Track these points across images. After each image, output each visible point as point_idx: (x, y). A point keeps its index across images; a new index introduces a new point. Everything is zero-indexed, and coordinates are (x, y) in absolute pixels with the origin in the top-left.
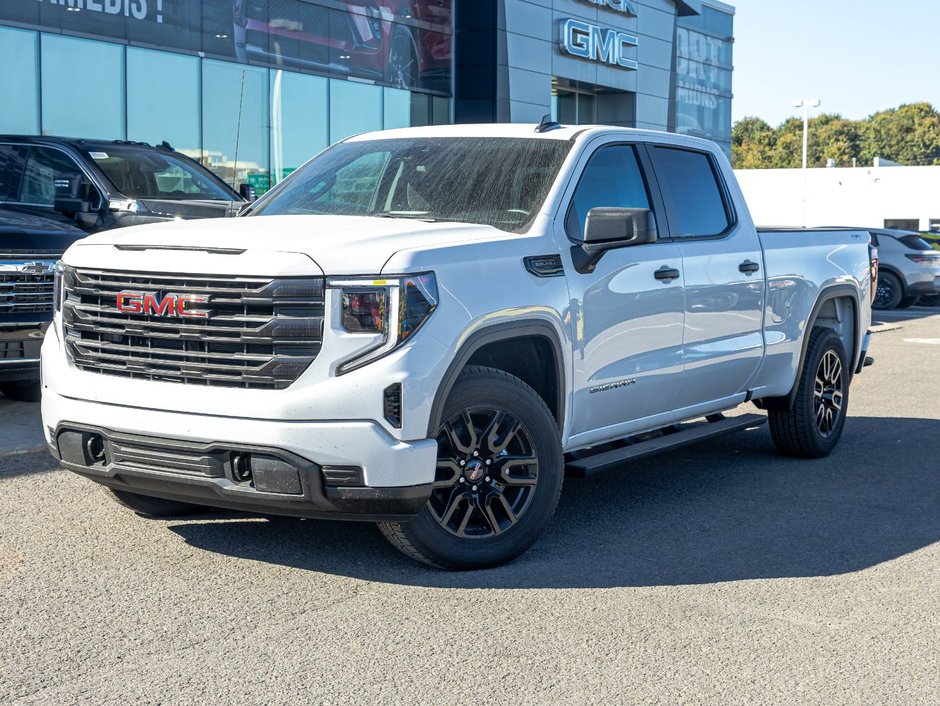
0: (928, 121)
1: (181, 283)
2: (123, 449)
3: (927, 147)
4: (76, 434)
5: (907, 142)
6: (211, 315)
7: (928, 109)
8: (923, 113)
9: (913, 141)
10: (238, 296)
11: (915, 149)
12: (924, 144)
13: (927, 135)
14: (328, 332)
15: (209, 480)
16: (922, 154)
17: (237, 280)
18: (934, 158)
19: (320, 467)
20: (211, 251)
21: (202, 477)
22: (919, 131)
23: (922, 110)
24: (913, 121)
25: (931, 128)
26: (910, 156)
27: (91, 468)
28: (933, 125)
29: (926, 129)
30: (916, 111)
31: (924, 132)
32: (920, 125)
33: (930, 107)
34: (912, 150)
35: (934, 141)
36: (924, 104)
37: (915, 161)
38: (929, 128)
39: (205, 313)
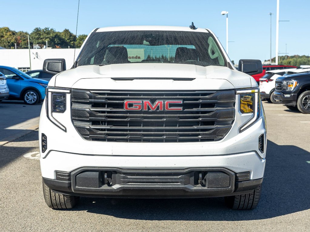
0: (8, 34)
1: (162, 95)
2: (129, 177)
3: (9, 43)
4: (94, 173)
5: (2, 41)
6: (184, 109)
7: (7, 29)
8: (6, 31)
9: (4, 40)
10: (197, 99)
11: (5, 43)
12: (8, 42)
13: (9, 38)
14: (237, 113)
15: (183, 186)
16: (7, 45)
17: (196, 92)
18: (11, 47)
19: (236, 174)
20: (175, 79)
21: (179, 185)
22: (6, 37)
23: (5, 30)
24: (3, 34)
25: (10, 36)
26: (3, 45)
27: (101, 188)
28: (10, 35)
29: (8, 36)
30: (4, 30)
31: (7, 37)
32: (6, 35)
33: (8, 29)
34: (4, 44)
35: (11, 41)
36: (6, 28)
37: (5, 47)
38: (9, 36)
39: (181, 108)
